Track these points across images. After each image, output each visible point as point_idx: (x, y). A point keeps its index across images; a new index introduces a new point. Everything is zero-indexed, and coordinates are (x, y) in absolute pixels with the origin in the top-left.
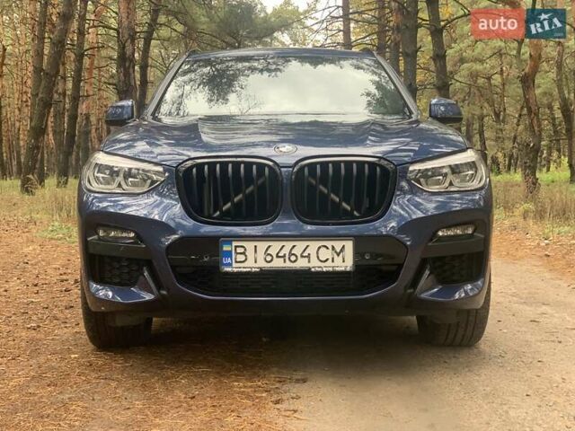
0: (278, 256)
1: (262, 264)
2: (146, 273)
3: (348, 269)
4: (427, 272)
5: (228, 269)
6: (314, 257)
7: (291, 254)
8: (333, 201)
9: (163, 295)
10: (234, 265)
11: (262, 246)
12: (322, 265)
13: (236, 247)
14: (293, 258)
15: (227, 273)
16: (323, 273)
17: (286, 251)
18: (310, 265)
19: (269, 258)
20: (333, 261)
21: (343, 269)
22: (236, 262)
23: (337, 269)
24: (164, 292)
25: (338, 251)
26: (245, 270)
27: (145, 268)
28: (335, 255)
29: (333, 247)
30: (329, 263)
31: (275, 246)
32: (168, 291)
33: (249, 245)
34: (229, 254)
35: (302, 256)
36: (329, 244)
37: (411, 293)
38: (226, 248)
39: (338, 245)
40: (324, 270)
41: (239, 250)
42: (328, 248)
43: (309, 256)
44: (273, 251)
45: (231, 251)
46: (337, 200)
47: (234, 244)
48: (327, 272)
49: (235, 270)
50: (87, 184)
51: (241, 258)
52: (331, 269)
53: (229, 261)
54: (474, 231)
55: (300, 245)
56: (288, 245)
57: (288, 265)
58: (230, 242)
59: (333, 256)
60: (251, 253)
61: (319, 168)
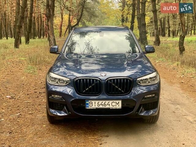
0: (101, 105)
1: (97, 107)
2: (65, 108)
3: (120, 108)
4: (142, 108)
5: (88, 108)
6: (111, 105)
7: (104, 104)
8: (116, 88)
9: (70, 114)
10: (89, 107)
11: (97, 102)
12: (113, 107)
13: (90, 102)
14: (105, 105)
15: (88, 109)
16: (113, 109)
17: (103, 103)
19: (99, 105)
20: (116, 106)
23: (117, 108)
24: (70, 113)
26: (92, 108)
27: (65, 107)
28: (117, 104)
29: (116, 102)
30: (115, 106)
31: (100, 102)
32: (71, 112)
33: (93, 102)
34: (88, 104)
35: (107, 105)
36: (115, 101)
37: (137, 114)
38: (87, 102)
39: (117, 102)
40: (114, 108)
41: (91, 103)
43: (109, 105)
44: (100, 103)
45: (88, 103)
46: (117, 87)
47: (89, 101)
48: (114, 109)
49: (90, 108)
50: (48, 82)
51: (91, 105)
52: (115, 108)
54: (155, 96)
55: (107, 102)
56: (104, 102)
57: (104, 107)
58: (88, 101)
59: (116, 104)
60: (94, 104)
61: (112, 80)
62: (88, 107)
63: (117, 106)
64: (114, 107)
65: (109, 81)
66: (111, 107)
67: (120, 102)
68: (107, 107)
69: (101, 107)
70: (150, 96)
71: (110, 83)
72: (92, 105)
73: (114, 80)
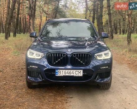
1: (64, 75)
3: (81, 76)
8: (79, 61)
9: (43, 80)
11: (64, 71)
13: (59, 71)
14: (70, 73)
16: (76, 77)
26: (60, 76)
27: (40, 75)
35: (72, 73)
37: (94, 81)
44: (66, 72)
45: (57, 72)
50: (28, 56)
54: (108, 67)
57: (69, 75)
58: (57, 70)
59: (78, 73)
60: (62, 72)
61: (76, 55)
62: (57, 75)
63: (79, 74)
64: (77, 75)
65: (73, 55)
66: (75, 75)
67: (82, 71)
68: (72, 75)
69: (67, 74)
70: (105, 67)
71: (74, 57)
72: (60, 73)
73: (77, 54)
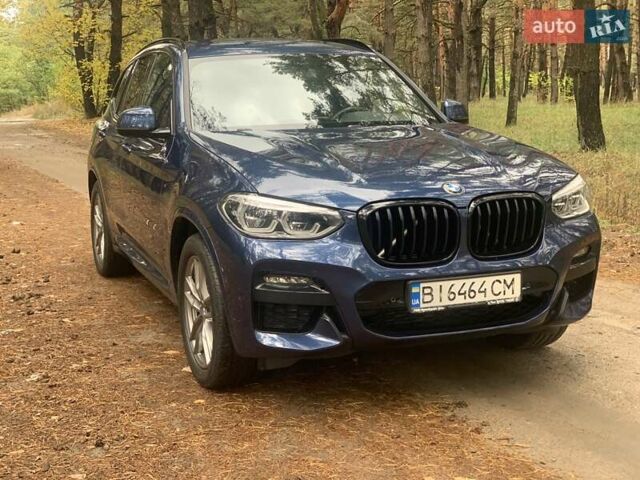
0: (459, 294)
1: (446, 302)
2: (327, 319)
5: (417, 310)
6: (489, 292)
9: (344, 339)
10: (422, 305)
11: (446, 284)
12: (497, 297)
15: (418, 314)
16: (497, 305)
17: (466, 288)
18: (486, 299)
19: (452, 296)
20: (505, 294)
21: (512, 300)
22: (424, 303)
23: (508, 301)
24: (345, 337)
25: (509, 283)
26: (432, 309)
27: (326, 314)
28: (506, 288)
29: (505, 281)
30: (501, 296)
33: (435, 285)
34: (417, 295)
36: (501, 278)
39: (508, 278)
40: (498, 302)
41: (427, 291)
42: (500, 282)
43: (485, 291)
44: (455, 290)
47: (422, 285)
48: (500, 304)
49: (423, 310)
51: (428, 298)
52: (503, 301)
53: (418, 302)
57: (469, 300)
58: (418, 285)
60: (437, 295)
61: (489, 206)
62: (418, 306)
63: (509, 292)
64: (500, 300)
65: (479, 210)
66: (489, 298)
73: (493, 204)
